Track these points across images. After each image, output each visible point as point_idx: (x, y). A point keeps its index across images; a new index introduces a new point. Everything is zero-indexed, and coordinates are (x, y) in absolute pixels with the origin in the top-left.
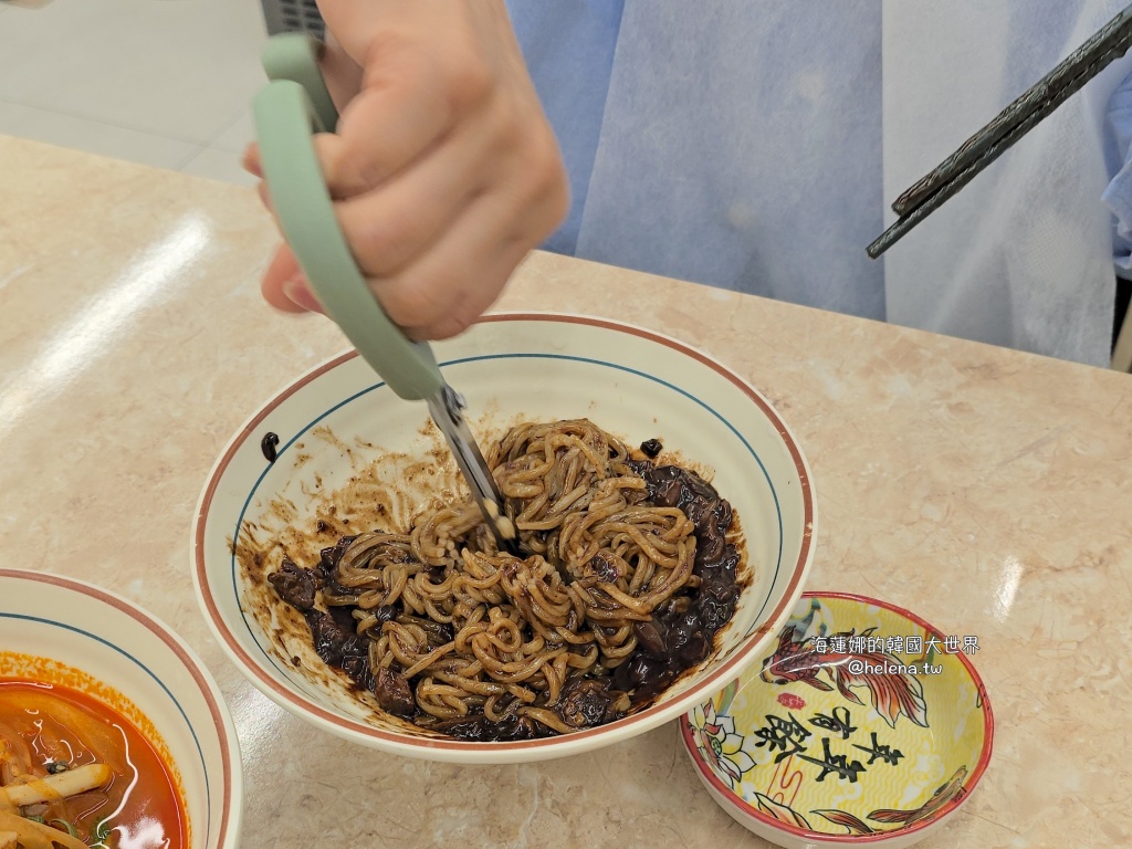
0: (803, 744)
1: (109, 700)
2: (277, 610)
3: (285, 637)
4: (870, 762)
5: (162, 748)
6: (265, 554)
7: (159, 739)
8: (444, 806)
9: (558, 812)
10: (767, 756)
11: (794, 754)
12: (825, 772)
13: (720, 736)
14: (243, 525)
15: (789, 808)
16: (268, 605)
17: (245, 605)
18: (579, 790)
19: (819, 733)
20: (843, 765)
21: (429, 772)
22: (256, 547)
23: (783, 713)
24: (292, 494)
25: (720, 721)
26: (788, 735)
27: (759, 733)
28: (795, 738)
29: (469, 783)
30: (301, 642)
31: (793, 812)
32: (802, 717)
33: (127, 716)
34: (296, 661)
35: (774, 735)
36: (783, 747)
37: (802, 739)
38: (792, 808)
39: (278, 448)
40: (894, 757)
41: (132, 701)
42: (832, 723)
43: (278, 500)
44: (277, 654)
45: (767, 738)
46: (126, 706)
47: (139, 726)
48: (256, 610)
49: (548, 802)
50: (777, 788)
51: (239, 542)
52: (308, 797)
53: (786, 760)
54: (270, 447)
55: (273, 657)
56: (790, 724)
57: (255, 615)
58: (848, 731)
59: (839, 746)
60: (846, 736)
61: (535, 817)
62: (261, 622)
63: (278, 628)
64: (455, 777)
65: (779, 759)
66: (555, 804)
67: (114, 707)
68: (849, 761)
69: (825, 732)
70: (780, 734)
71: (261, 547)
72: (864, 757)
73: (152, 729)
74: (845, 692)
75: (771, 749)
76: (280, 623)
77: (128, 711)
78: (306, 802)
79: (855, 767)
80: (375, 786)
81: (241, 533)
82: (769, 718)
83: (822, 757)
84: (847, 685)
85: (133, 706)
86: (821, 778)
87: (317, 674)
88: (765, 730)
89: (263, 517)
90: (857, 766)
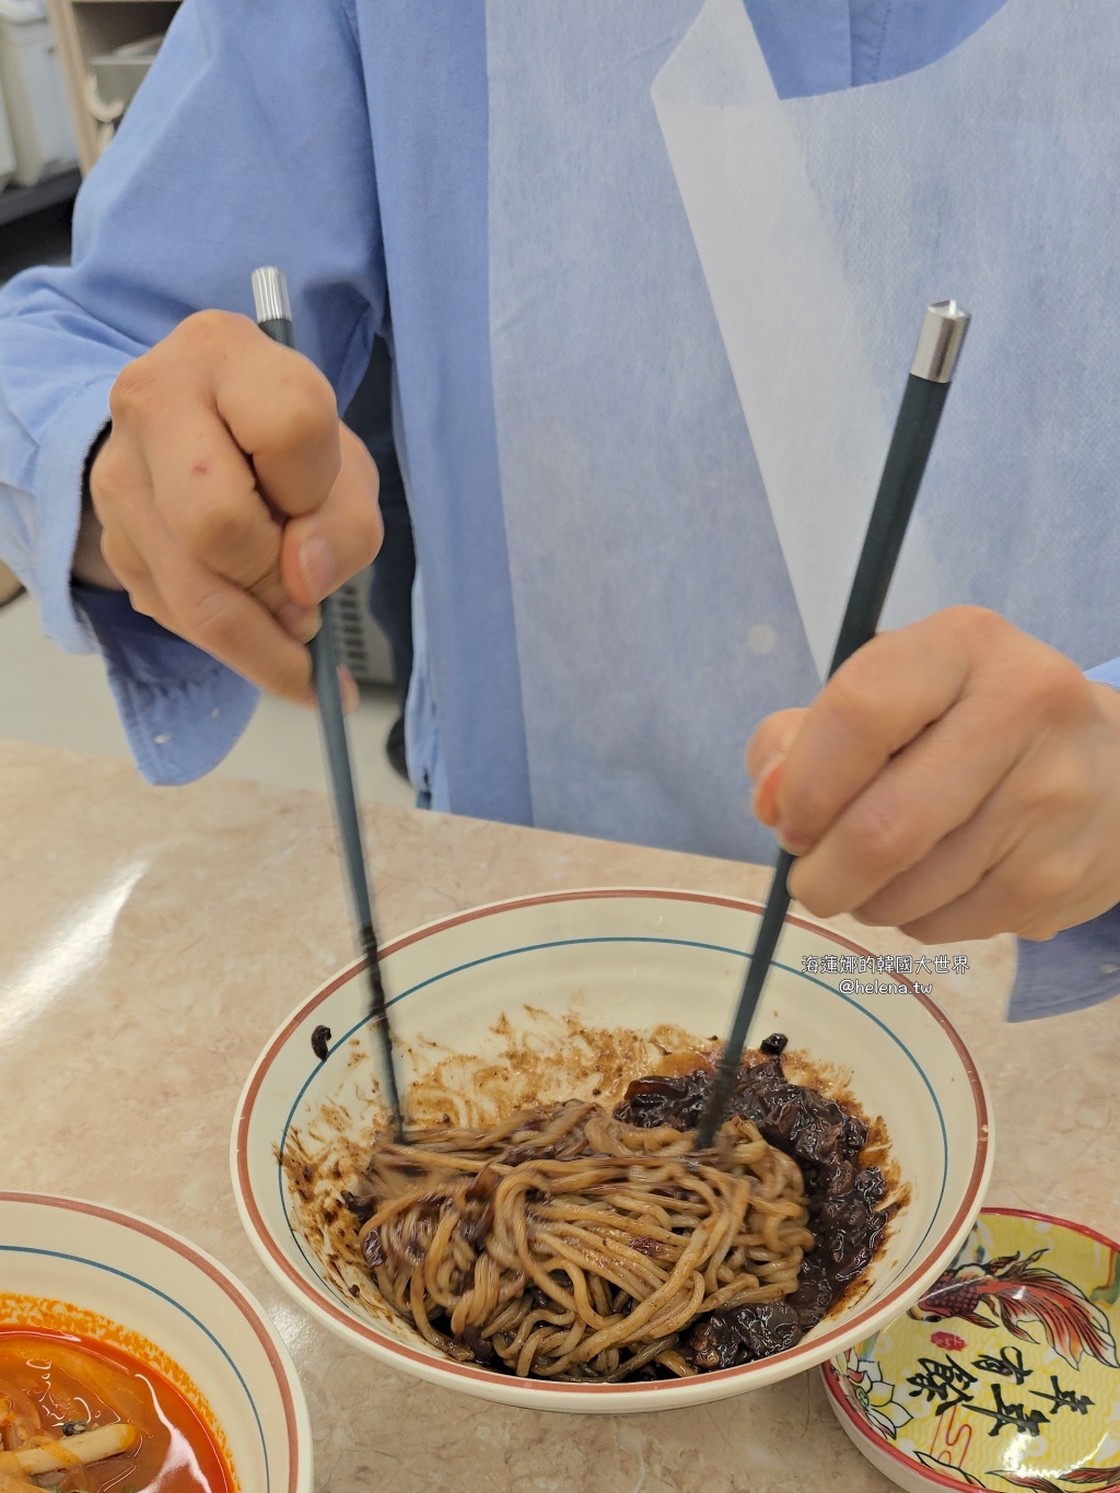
0: (967, 1392)
1: (131, 1347)
2: (330, 1233)
3: (340, 1263)
4: (1054, 1411)
5: (200, 1402)
6: (315, 1167)
7: (195, 1392)
8: (530, 1477)
9: (670, 1480)
10: (925, 1407)
11: (959, 1405)
12: (999, 1425)
13: (865, 1385)
14: (290, 1131)
15: (959, 1469)
16: (320, 1226)
17: (294, 1224)
18: (695, 1454)
19: (987, 1378)
20: (1020, 1416)
21: (507, 1436)
22: (305, 1159)
23: (939, 1355)
24: (346, 1098)
25: (863, 1366)
26: (949, 1381)
27: (912, 1381)
28: (956, 1384)
29: (559, 1447)
30: (357, 1270)
31: (965, 1474)
32: (964, 1360)
33: (154, 1366)
34: (355, 1291)
35: (932, 1383)
36: (944, 1396)
37: (967, 1386)
38: (962, 1468)
39: (330, 1044)
40: (1082, 1404)
41: (162, 1347)
42: (1002, 1366)
43: (329, 1105)
44: (333, 1281)
45: (923, 1386)
46: (152, 1354)
47: (170, 1376)
48: (307, 1231)
49: (657, 1469)
50: (941, 1446)
51: (286, 1151)
52: (364, 1469)
53: (949, 1412)
54: (321, 1041)
55: (330, 1284)
56: (950, 1369)
57: (306, 1237)
58: (1022, 1374)
59: (1012, 1393)
60: (1020, 1381)
61: (643, 1488)
62: (313, 1245)
63: (332, 1253)
64: (540, 1441)
65: (940, 1410)
66: (666, 1471)
67: (137, 1356)
68: (1027, 1411)
69: (994, 1378)
70: (939, 1381)
71: (310, 1159)
72: (1045, 1406)
73: (186, 1380)
74: (1013, 1329)
75: (930, 1398)
76: (334, 1247)
77: (156, 1359)
78: (361, 1474)
79: (1036, 1418)
80: (444, 1453)
81: (288, 1140)
82: (923, 1361)
83: (993, 1407)
84: (1014, 1320)
85: (162, 1354)
86: (994, 1432)
87: (378, 1308)
88: (920, 1376)
89: (313, 1124)
90: (1038, 1417)
